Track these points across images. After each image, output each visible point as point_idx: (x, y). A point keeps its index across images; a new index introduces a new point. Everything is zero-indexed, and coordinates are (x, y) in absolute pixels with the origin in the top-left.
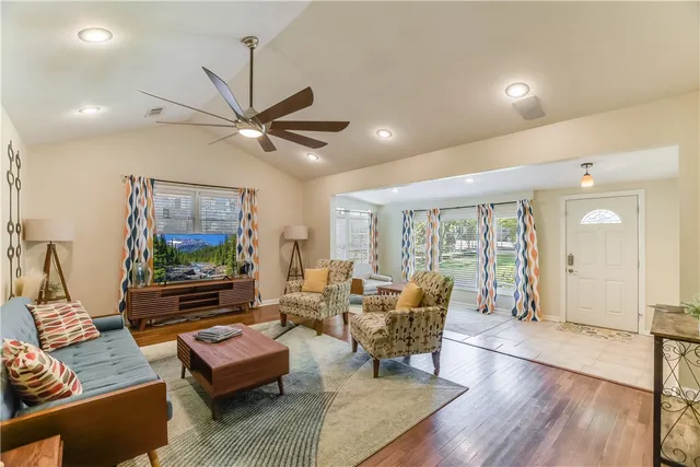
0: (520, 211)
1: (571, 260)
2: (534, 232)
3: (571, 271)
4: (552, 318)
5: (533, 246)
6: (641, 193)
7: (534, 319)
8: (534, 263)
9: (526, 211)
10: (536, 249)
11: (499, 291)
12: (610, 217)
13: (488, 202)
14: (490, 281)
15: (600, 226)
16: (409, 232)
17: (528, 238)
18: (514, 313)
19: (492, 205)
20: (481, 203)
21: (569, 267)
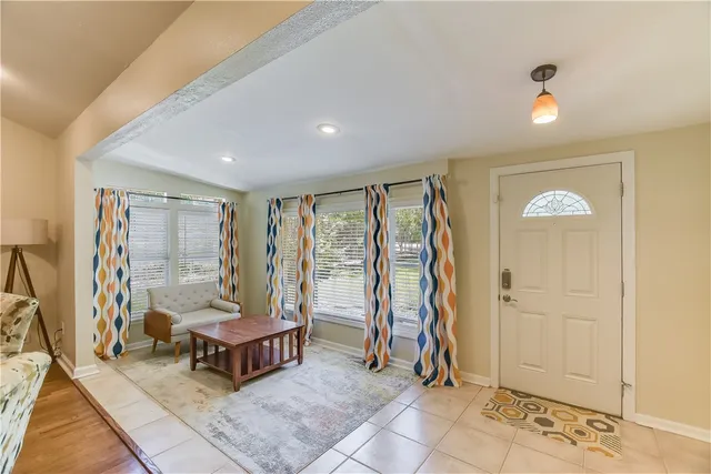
0: (426, 195)
1: (506, 280)
2: (449, 230)
3: (507, 299)
4: (477, 379)
5: (447, 256)
6: (627, 157)
7: (449, 383)
8: (449, 286)
9: (435, 196)
10: (452, 261)
11: (397, 330)
12: (571, 204)
13: (380, 182)
14: (383, 313)
15: (555, 220)
16: (275, 234)
17: (438, 243)
18: (418, 369)
19: (386, 186)
20: (369, 184)
21: (504, 293)
